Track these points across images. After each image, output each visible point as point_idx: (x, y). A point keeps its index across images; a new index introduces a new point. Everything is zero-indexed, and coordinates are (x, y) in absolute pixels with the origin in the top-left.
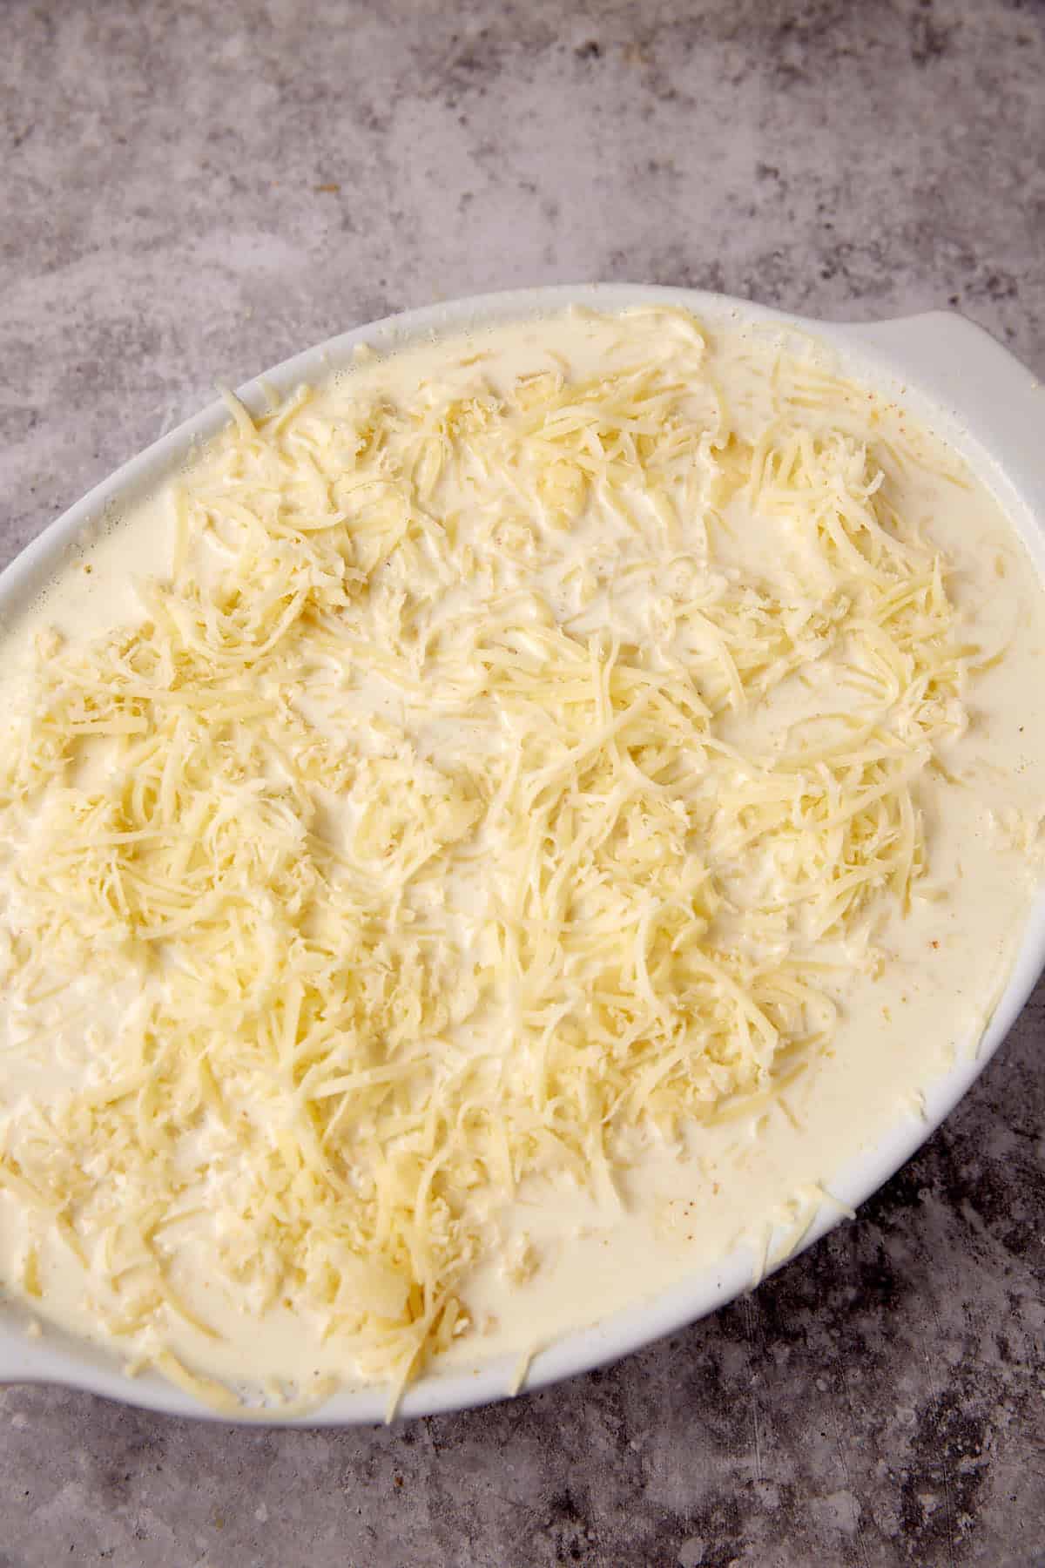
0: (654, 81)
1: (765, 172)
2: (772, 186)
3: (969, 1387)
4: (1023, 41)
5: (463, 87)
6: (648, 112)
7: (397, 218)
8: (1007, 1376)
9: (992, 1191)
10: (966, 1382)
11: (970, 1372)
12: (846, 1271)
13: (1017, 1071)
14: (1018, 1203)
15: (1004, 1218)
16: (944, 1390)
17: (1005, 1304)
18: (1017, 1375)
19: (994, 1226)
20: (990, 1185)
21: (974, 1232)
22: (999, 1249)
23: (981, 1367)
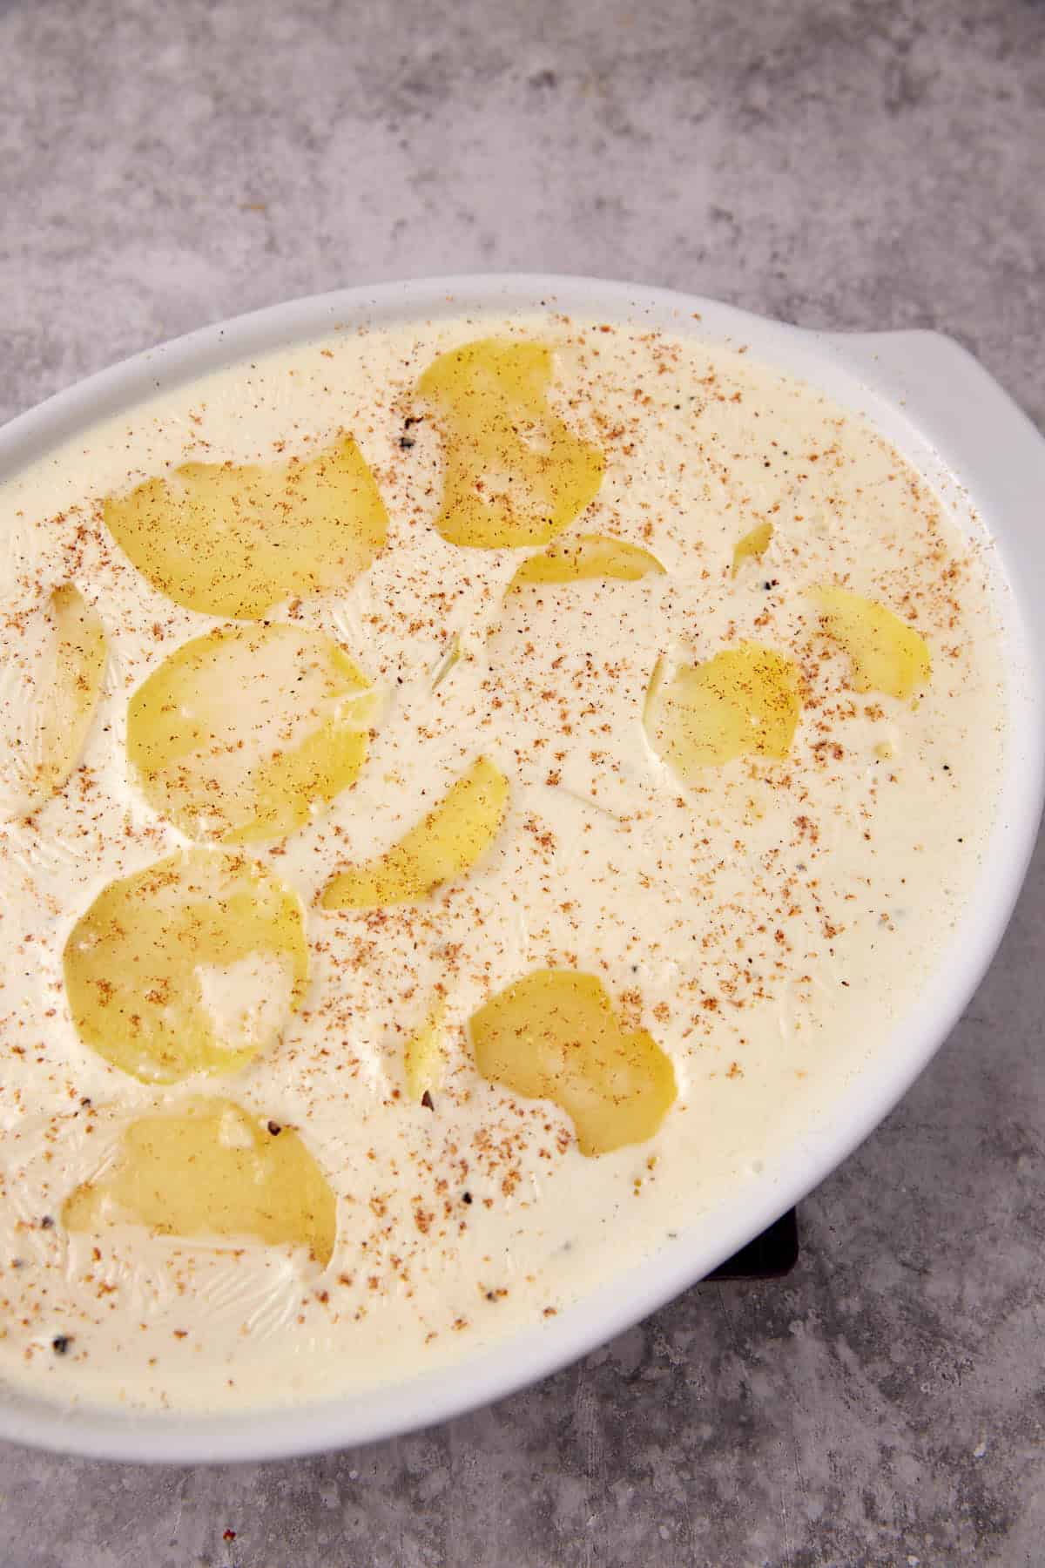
0: (610, 115)
1: (718, 215)
2: (724, 230)
3: (828, 1546)
4: (1003, 95)
5: (408, 110)
6: (599, 147)
7: (324, 242)
8: (871, 1537)
9: (871, 1328)
10: (823, 1539)
11: (830, 1530)
12: (702, 1406)
13: (910, 1198)
14: (899, 1343)
15: (882, 1360)
16: (800, 1548)
17: (874, 1456)
18: (882, 1537)
19: (870, 1367)
20: (869, 1323)
21: (849, 1375)
22: (874, 1394)
23: (842, 1524)
